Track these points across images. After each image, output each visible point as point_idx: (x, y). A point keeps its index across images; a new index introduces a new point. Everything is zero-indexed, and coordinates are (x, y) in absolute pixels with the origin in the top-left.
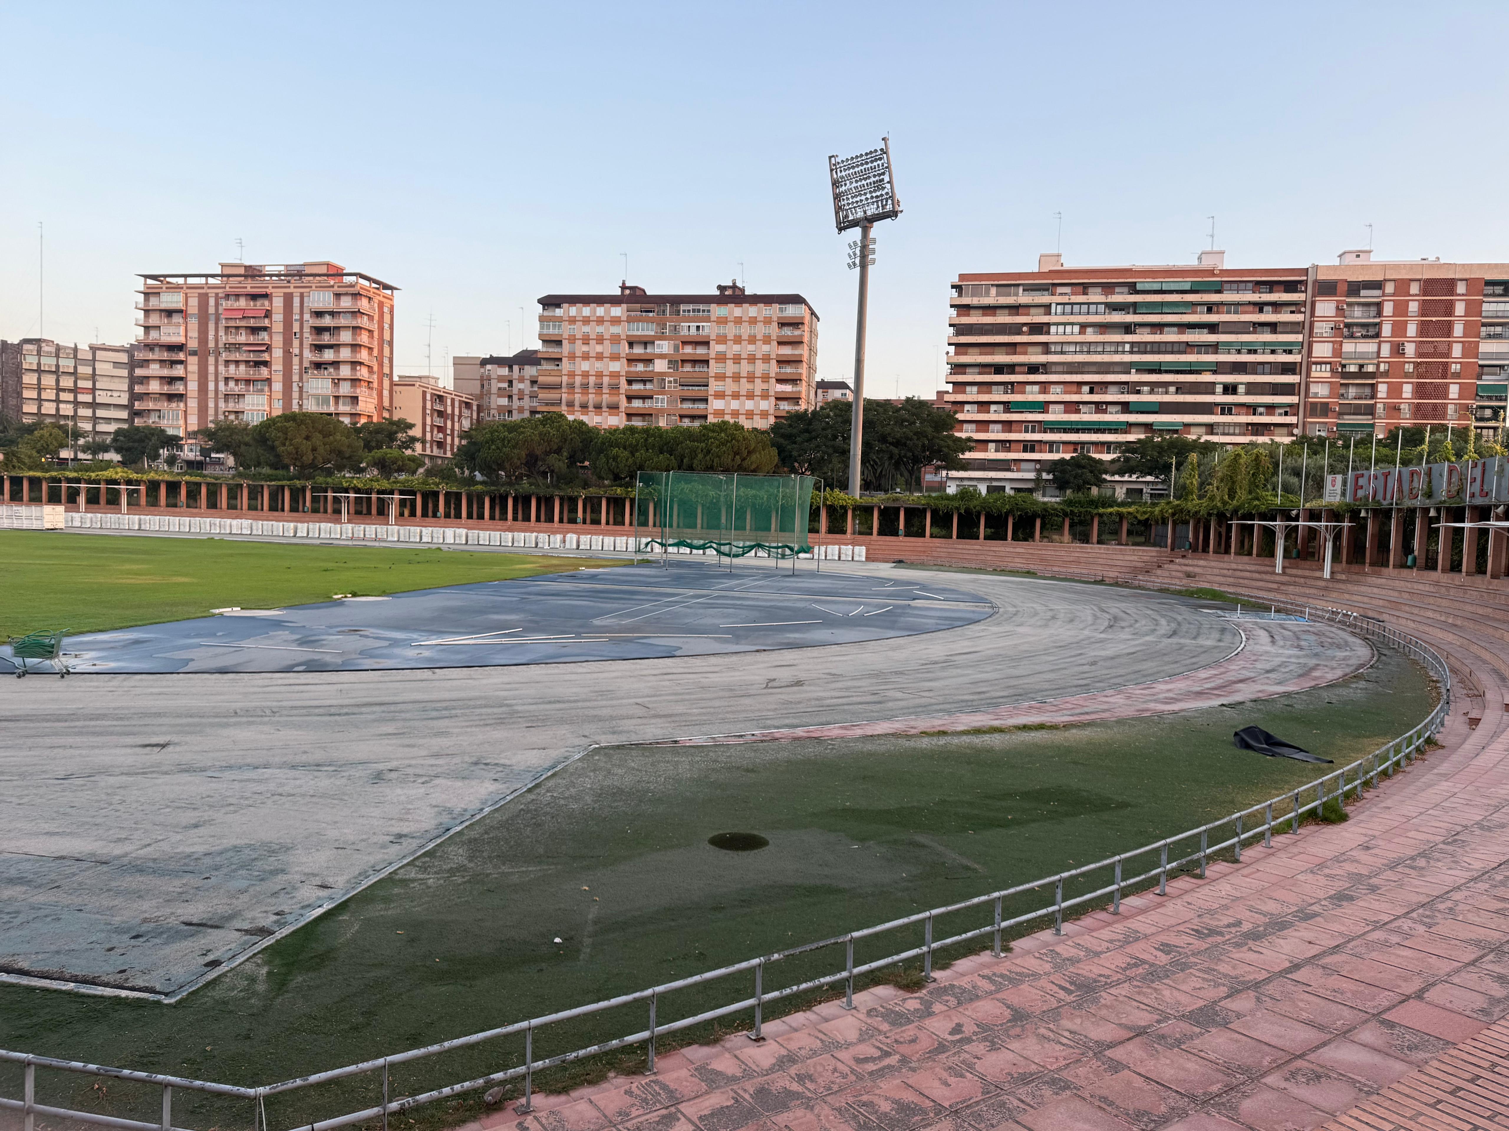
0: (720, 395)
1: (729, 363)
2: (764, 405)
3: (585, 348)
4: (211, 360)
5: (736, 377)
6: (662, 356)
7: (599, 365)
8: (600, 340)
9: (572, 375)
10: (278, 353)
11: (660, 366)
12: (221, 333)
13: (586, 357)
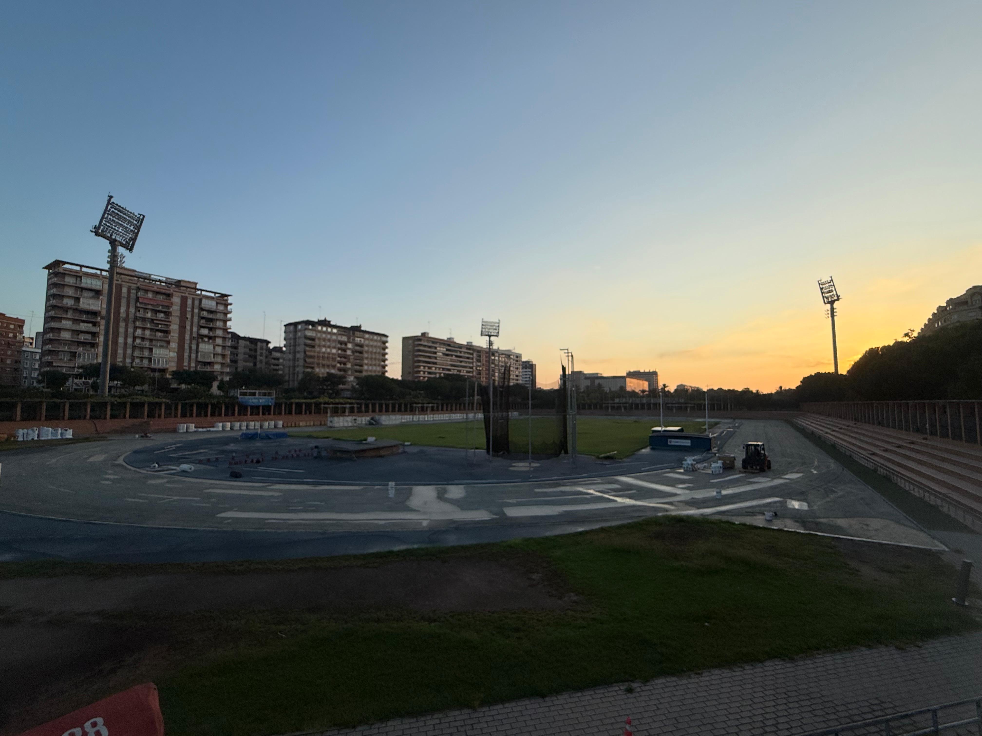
0: (367, 364)
1: (369, 354)
2: (378, 368)
3: (324, 343)
4: (122, 324)
5: (371, 358)
6: (349, 349)
7: (328, 350)
8: (329, 340)
9: (319, 352)
10: (174, 327)
11: (349, 352)
12: (132, 310)
13: (324, 346)
